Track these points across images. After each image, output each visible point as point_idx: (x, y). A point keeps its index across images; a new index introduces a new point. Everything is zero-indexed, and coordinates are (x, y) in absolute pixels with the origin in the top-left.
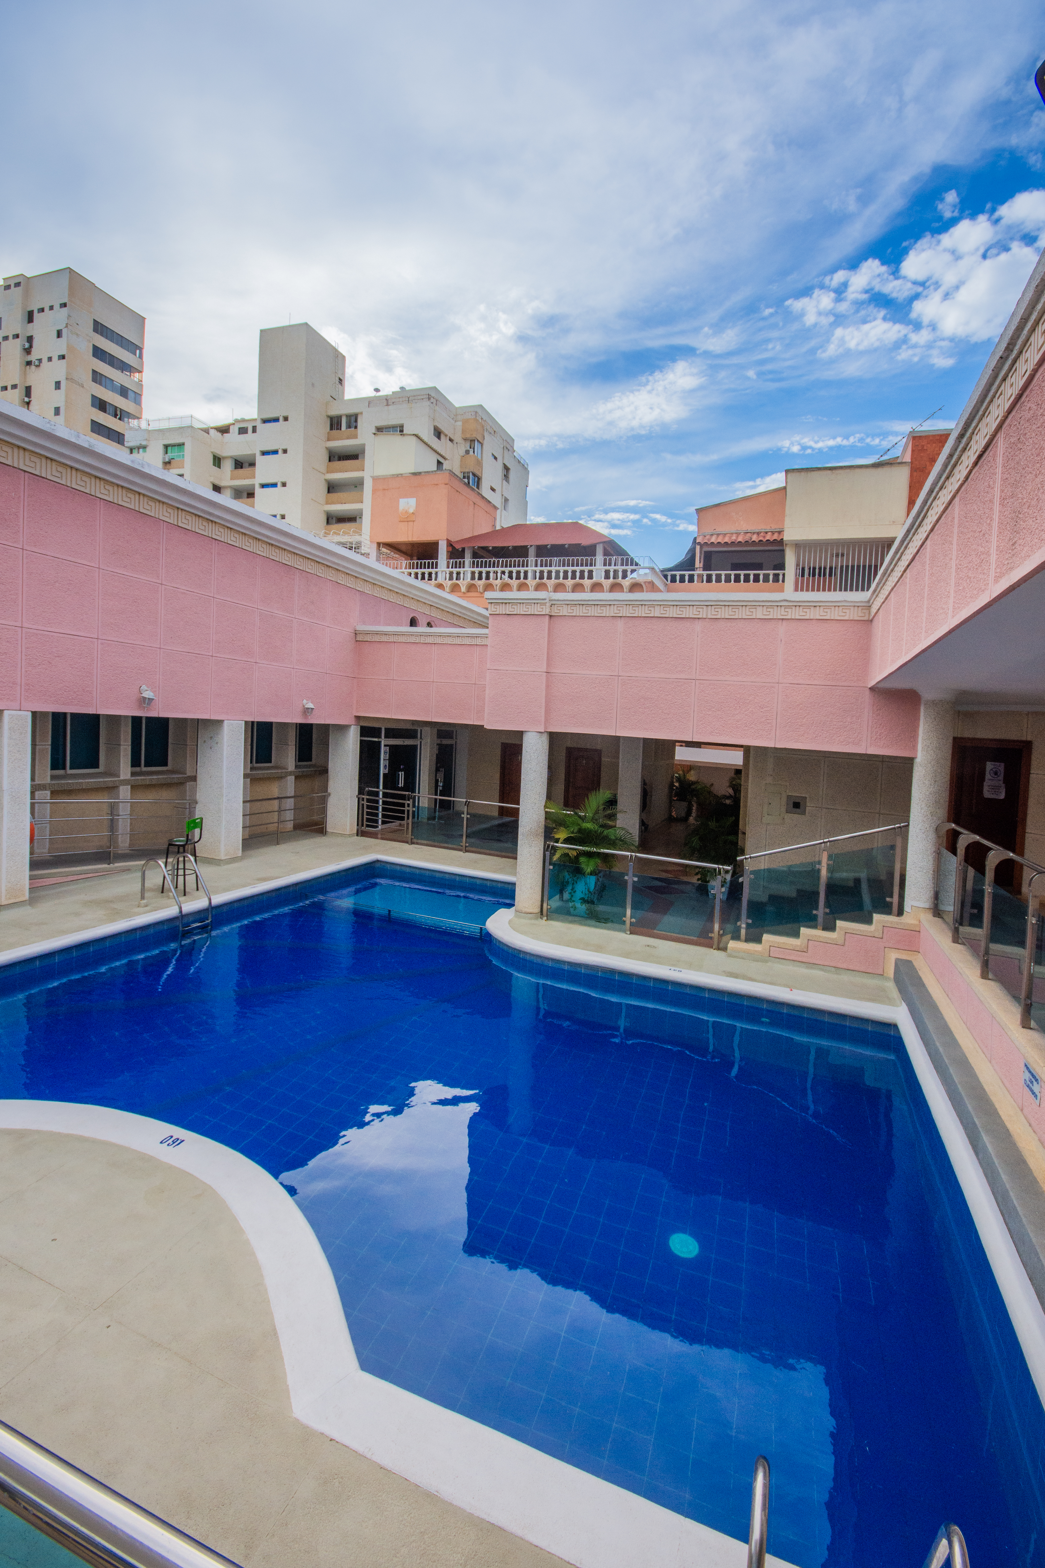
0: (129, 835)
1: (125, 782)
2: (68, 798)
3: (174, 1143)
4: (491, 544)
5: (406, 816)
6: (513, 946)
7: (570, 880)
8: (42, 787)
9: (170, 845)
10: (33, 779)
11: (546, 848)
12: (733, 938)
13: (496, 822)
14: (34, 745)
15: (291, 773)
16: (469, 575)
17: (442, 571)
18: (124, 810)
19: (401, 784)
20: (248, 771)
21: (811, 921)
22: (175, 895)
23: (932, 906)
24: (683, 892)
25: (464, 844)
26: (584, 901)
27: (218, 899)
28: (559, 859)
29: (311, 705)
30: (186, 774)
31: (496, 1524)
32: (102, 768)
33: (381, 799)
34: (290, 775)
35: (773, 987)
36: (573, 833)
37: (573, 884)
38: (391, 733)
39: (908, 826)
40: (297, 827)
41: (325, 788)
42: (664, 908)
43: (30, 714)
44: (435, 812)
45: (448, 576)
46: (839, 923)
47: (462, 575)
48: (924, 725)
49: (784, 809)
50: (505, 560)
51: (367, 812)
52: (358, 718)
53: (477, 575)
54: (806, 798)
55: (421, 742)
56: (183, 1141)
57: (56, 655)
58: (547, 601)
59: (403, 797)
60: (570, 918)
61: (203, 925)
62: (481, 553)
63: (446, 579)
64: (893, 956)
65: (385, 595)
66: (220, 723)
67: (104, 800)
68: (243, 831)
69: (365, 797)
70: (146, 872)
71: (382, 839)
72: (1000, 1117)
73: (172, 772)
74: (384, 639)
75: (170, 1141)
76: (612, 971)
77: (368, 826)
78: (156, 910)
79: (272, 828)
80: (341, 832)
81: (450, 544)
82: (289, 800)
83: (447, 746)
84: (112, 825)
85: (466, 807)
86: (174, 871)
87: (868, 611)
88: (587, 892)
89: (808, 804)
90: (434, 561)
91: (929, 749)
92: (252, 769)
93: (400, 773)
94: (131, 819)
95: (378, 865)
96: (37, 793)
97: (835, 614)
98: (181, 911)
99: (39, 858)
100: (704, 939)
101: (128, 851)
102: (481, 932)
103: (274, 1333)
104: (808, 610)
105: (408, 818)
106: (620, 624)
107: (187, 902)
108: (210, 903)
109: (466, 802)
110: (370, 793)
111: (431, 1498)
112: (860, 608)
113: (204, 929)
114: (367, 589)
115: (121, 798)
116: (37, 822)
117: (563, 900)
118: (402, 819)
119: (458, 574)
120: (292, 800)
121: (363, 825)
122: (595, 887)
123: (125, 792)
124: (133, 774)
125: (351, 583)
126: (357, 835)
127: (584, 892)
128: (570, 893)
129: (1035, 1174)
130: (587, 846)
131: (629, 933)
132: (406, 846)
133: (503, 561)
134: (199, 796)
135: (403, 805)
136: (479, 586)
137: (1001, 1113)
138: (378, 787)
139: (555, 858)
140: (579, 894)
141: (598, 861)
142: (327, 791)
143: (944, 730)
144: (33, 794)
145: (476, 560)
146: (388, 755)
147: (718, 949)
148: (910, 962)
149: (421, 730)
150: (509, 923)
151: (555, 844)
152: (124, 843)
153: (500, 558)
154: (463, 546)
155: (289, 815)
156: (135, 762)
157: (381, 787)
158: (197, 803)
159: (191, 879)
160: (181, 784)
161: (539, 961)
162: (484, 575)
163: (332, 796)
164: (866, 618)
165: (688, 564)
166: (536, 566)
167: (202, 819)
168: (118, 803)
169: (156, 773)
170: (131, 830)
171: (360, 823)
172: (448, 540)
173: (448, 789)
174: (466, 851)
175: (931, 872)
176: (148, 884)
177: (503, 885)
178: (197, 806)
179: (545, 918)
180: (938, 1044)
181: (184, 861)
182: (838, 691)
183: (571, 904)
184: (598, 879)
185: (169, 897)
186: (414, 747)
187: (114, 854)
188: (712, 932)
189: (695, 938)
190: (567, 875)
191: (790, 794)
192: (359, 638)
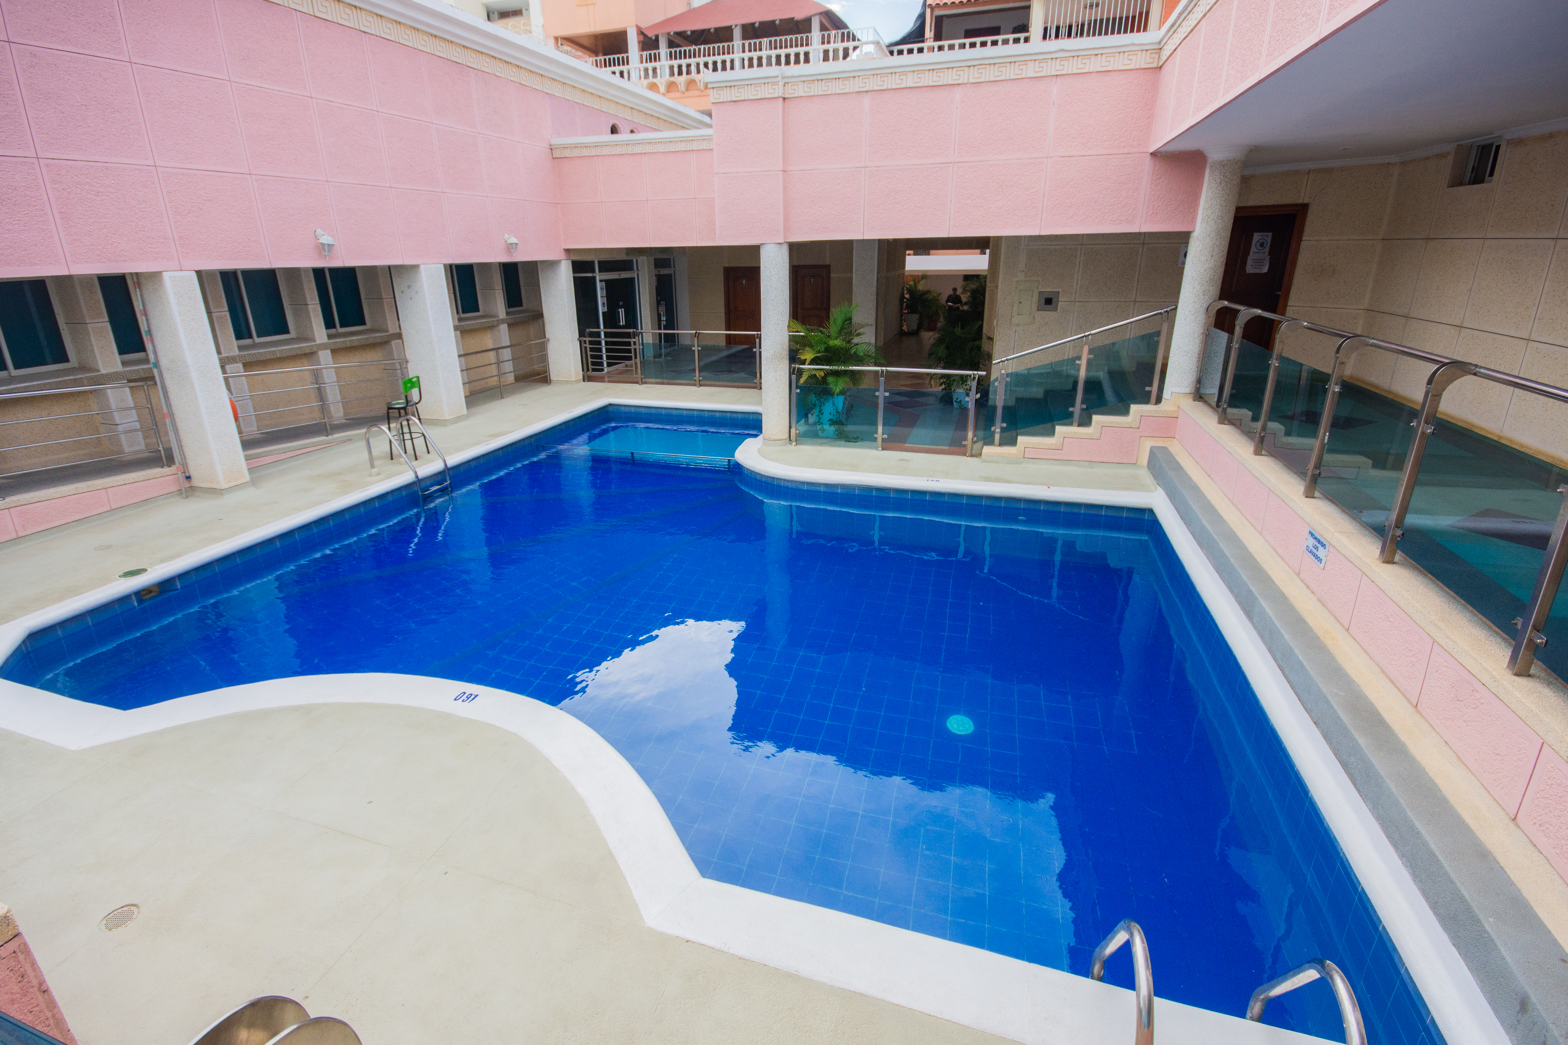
0: (341, 404)
1: (323, 347)
2: (264, 369)
3: (469, 698)
4: (689, 27)
5: (633, 355)
6: (766, 474)
7: (817, 402)
8: (231, 360)
9: (389, 408)
10: (219, 352)
11: (792, 372)
12: (986, 444)
13: (725, 353)
14: (209, 312)
15: (503, 321)
16: (667, 71)
17: (635, 68)
18: (329, 377)
19: (622, 322)
20: (457, 323)
21: (1066, 418)
22: (407, 460)
23: (1193, 390)
24: (926, 404)
25: (697, 378)
26: (833, 422)
27: (453, 460)
28: (805, 382)
29: (513, 240)
30: (388, 331)
31: (857, 991)
32: (293, 334)
33: (603, 339)
34: (502, 324)
35: (1030, 486)
36: (819, 352)
37: (821, 406)
38: (606, 266)
39: (1176, 308)
40: (518, 379)
41: (543, 334)
42: (912, 422)
43: (194, 275)
44: (661, 349)
45: (642, 73)
46: (1095, 418)
47: (658, 71)
48: (1207, 191)
49: (1035, 307)
50: (707, 47)
51: (591, 355)
52: (568, 251)
53: (676, 70)
54: (1059, 292)
55: (638, 274)
56: (477, 695)
57: (206, 198)
58: (779, 79)
59: (628, 335)
60: (820, 441)
61: (443, 487)
62: (677, 40)
63: (640, 78)
64: (1147, 445)
65: (578, 98)
66: (415, 268)
67: (304, 368)
68: (464, 388)
69: (587, 339)
70: (371, 440)
71: (610, 382)
72: (1274, 582)
73: (372, 330)
74: (586, 152)
75: (464, 697)
76: (869, 489)
77: (594, 370)
78: (391, 477)
79: (494, 381)
80: (566, 380)
81: (641, 32)
82: (505, 350)
83: (664, 275)
84: (320, 393)
85: (696, 338)
86: (400, 437)
87: (1156, 56)
88: (835, 413)
89: (1060, 299)
90: (625, 55)
91: (1209, 220)
92: (460, 320)
93: (620, 310)
94: (339, 385)
95: (611, 409)
96: (228, 367)
97: (1120, 63)
98: (417, 477)
99: (249, 438)
100: (957, 447)
101: (344, 421)
102: (729, 465)
103: (611, 856)
104: (1087, 61)
105: (636, 358)
106: (866, 100)
107: (421, 466)
108: (446, 465)
109: (696, 333)
110: (591, 335)
111: (793, 977)
112: (1149, 52)
113: (443, 491)
114: (556, 90)
115: (322, 364)
116: (237, 399)
117: (808, 424)
118: (630, 358)
119: (654, 70)
120: (509, 350)
121: (588, 370)
122: (843, 408)
123: (325, 356)
124: (330, 337)
125: (536, 83)
126: (584, 381)
127: (832, 413)
128: (818, 416)
129: (1315, 631)
130: (834, 365)
131: (881, 449)
132: (637, 386)
133: (705, 48)
134: (409, 354)
135: (629, 344)
136: (680, 84)
137: (1274, 579)
138: (599, 327)
139: (802, 380)
140: (826, 417)
141: (847, 379)
142: (545, 337)
143: (1229, 195)
144: (223, 367)
145: (673, 50)
146: (605, 291)
147: (972, 456)
148: (1166, 448)
149: (637, 261)
150: (758, 452)
151: (801, 366)
152: (337, 413)
153: (701, 44)
154: (656, 33)
155: (508, 367)
156: (329, 324)
157: (602, 327)
158: (407, 362)
159: (419, 443)
160: (384, 343)
161: (794, 486)
162: (684, 69)
163: (551, 341)
164: (1154, 65)
165: (916, 35)
166: (744, 51)
167: (418, 378)
168: (321, 369)
169: (353, 335)
170: (343, 398)
171: (585, 367)
172: (637, 26)
173: (671, 323)
174: (701, 385)
175: (1196, 355)
176: (375, 452)
177: (743, 416)
178: (409, 365)
179: (795, 443)
180: (1205, 523)
181: (409, 424)
182: (1115, 160)
183: (819, 427)
184: (846, 399)
185: (400, 464)
186: (631, 281)
187: (330, 425)
188: (966, 439)
189: (947, 448)
190: (813, 398)
191: (1042, 290)
192: (557, 154)
